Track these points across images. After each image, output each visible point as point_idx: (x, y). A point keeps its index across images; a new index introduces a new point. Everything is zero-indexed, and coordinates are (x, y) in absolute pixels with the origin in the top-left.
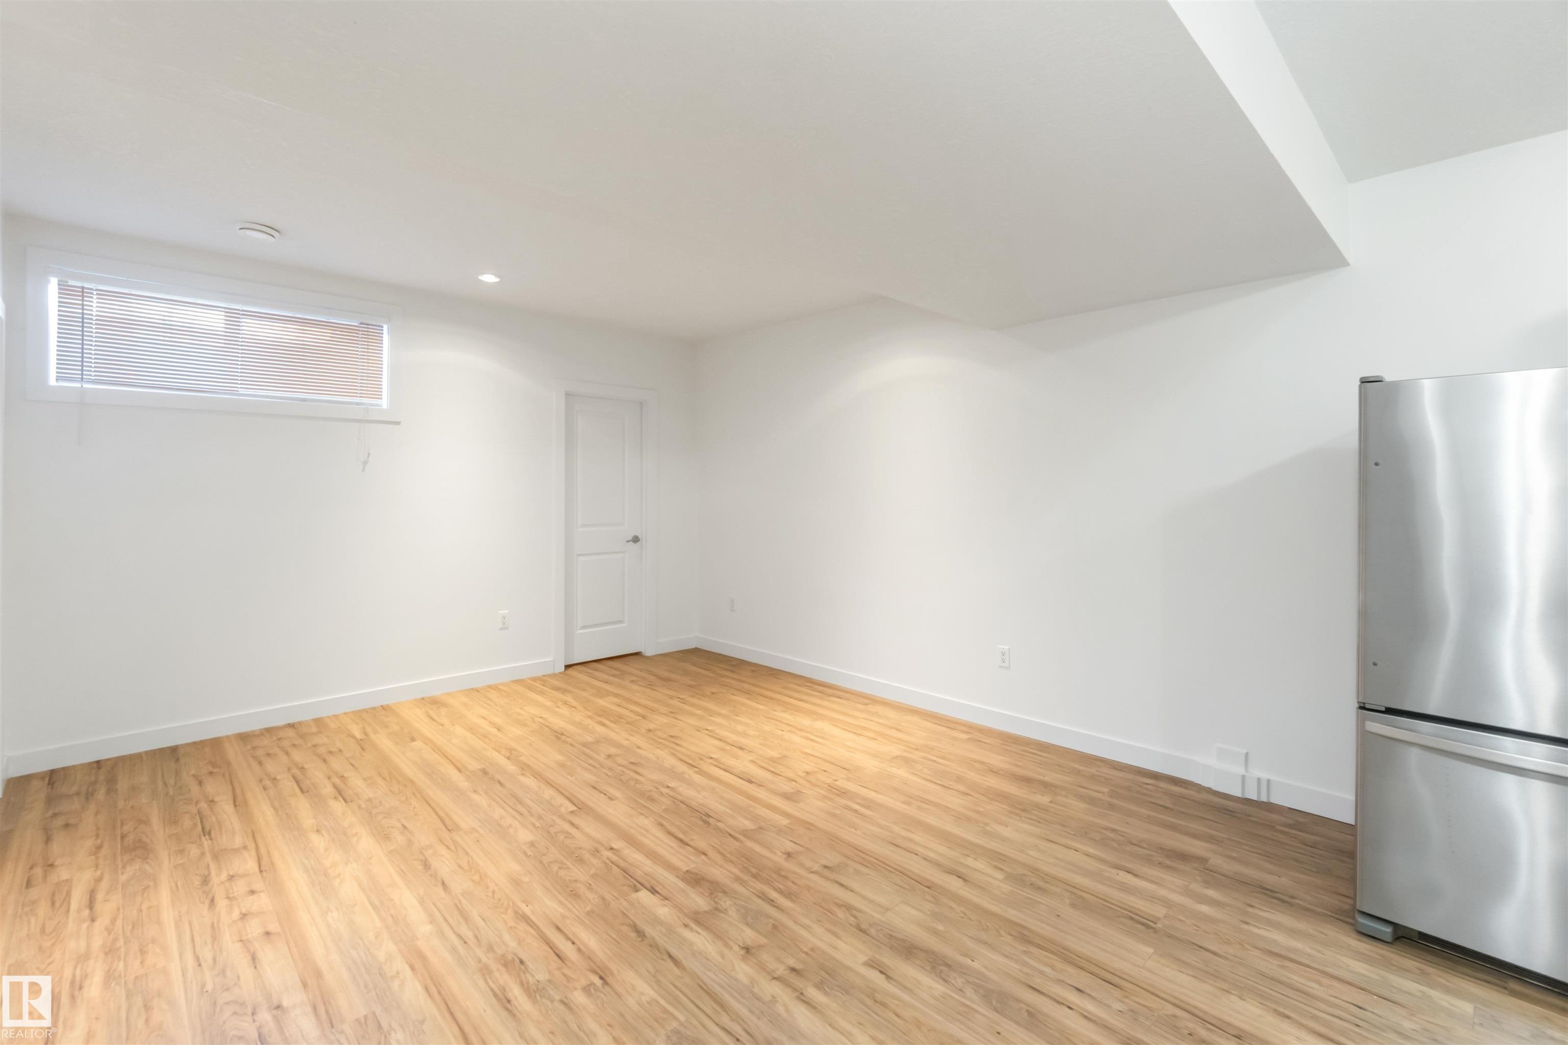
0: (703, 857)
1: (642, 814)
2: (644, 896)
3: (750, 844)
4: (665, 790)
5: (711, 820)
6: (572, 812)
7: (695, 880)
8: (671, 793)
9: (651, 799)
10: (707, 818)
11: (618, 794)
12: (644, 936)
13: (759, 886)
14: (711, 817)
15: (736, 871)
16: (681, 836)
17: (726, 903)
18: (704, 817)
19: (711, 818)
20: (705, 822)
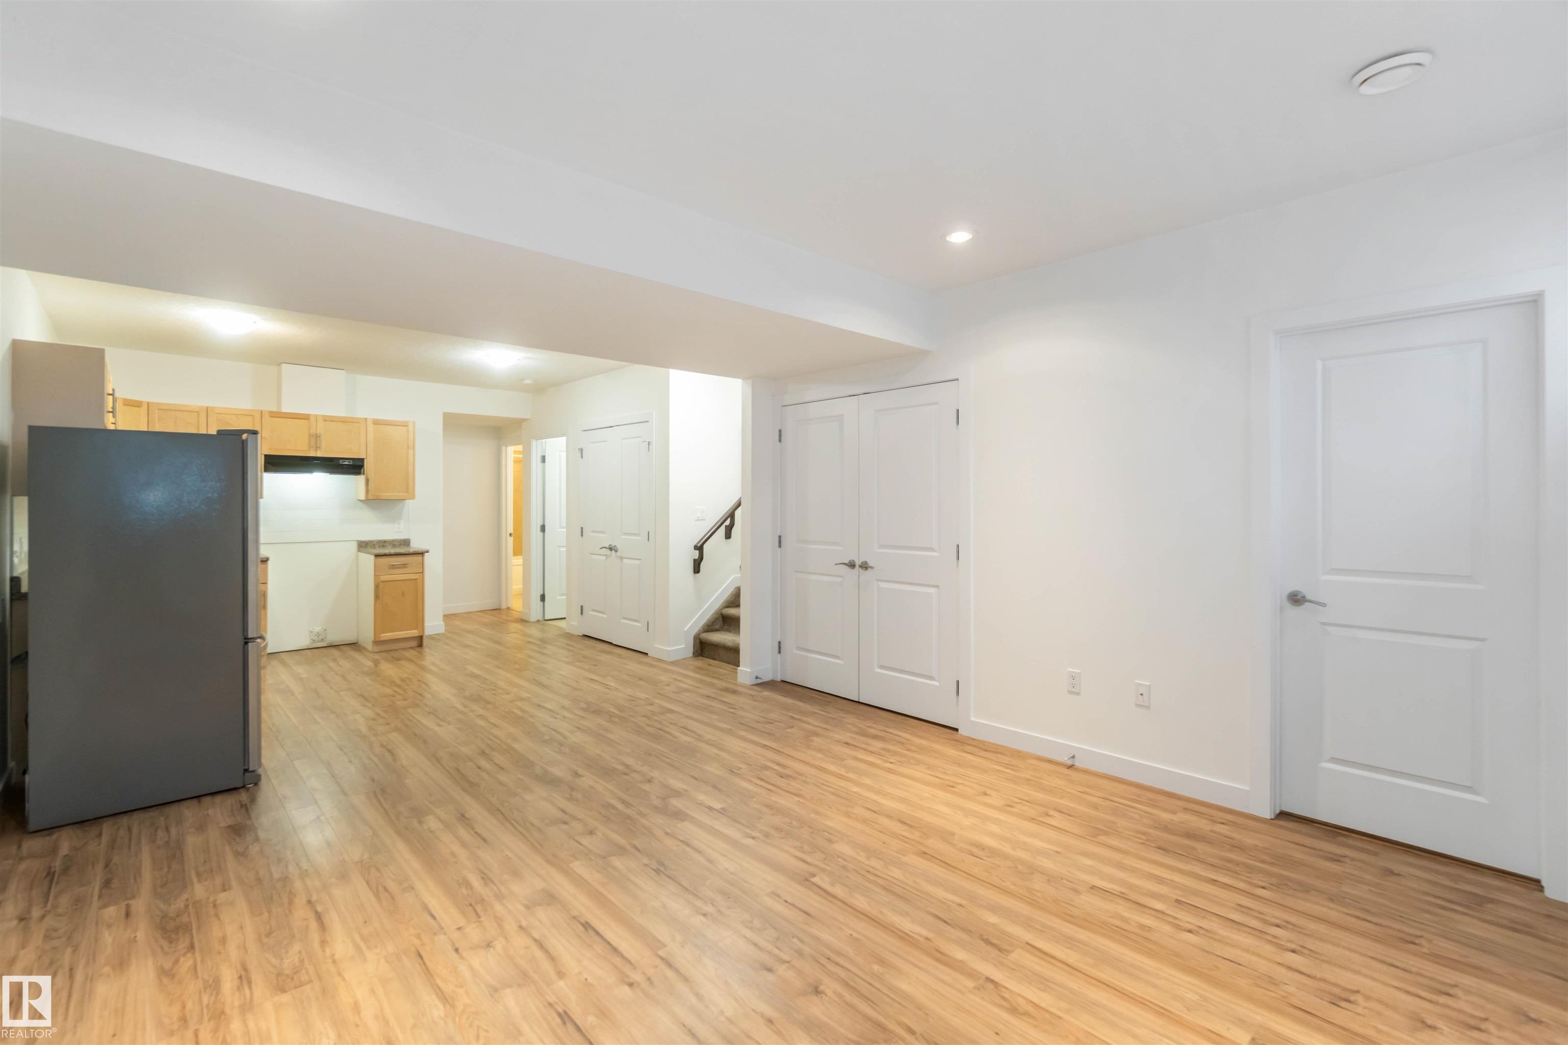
0: (669, 831)
1: (732, 873)
2: (717, 806)
3: (622, 841)
4: (709, 909)
5: (655, 865)
6: (814, 875)
7: (679, 815)
8: (699, 903)
9: (726, 895)
10: (659, 868)
11: (769, 902)
12: (712, 786)
13: (629, 811)
14: (654, 870)
15: (643, 821)
16: (688, 849)
17: (657, 802)
18: (662, 869)
19: (654, 868)
20: (662, 864)
